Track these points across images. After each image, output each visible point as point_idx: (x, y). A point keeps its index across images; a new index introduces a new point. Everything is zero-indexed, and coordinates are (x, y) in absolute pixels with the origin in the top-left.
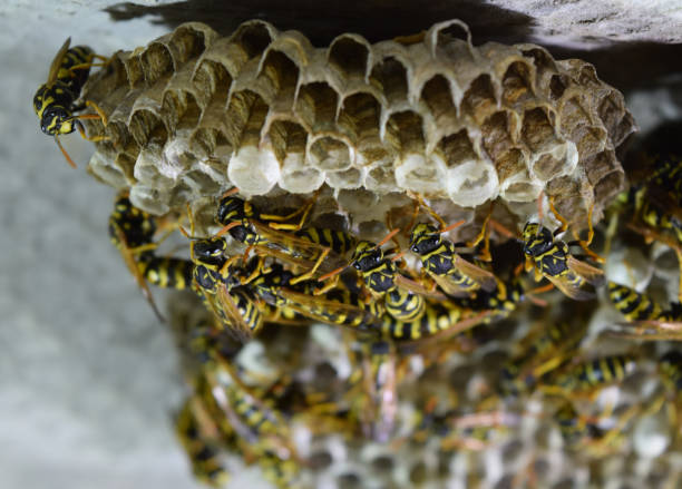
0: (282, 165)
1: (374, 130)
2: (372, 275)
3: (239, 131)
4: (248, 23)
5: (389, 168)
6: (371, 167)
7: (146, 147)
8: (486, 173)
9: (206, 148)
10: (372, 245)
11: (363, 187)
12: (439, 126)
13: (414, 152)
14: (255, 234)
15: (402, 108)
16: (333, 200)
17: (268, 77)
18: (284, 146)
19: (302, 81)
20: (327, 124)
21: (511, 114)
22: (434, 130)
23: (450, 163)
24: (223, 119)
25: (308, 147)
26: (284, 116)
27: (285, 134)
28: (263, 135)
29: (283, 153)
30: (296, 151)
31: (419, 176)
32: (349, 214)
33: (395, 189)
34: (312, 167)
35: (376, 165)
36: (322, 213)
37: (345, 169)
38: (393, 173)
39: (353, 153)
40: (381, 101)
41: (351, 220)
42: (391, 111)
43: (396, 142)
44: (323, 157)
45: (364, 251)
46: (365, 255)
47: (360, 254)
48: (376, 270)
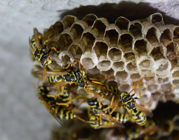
0: (98, 59)
1: (130, 48)
2: (128, 103)
3: (85, 48)
4: (89, 15)
5: (134, 63)
6: (128, 63)
7: (52, 55)
8: (167, 62)
9: (73, 54)
10: (127, 93)
11: (125, 71)
12: (153, 45)
13: (143, 55)
14: (88, 85)
15: (140, 39)
16: (114, 76)
17: (95, 30)
18: (99, 54)
19: (106, 30)
20: (114, 45)
21: (176, 45)
22: (150, 47)
23: (155, 60)
24: (79, 43)
25: (108, 52)
26: (100, 41)
27: (99, 50)
28: (93, 48)
29: (99, 55)
30: (103, 55)
31: (144, 66)
32: (119, 82)
33: (135, 72)
34: (108, 60)
35: (129, 62)
36: (110, 80)
37: (120, 61)
38: (135, 64)
39: (123, 54)
40: (133, 37)
41: (119, 84)
42: (136, 40)
43: (137, 52)
44: (112, 58)
45: (124, 95)
46: (125, 97)
47: (123, 97)
48: (129, 101)
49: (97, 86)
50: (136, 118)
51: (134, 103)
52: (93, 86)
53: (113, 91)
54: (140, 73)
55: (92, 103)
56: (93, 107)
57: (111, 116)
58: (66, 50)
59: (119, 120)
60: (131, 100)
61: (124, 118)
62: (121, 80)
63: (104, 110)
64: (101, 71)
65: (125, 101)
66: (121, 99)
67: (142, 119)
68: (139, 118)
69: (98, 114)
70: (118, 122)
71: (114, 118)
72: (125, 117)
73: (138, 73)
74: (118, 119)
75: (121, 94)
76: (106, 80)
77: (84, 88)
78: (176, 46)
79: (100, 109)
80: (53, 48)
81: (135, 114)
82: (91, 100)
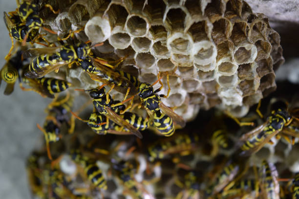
0: (112, 29)
1: (160, 19)
2: (148, 100)
3: (94, 11)
5: (164, 42)
6: (156, 41)
8: (212, 47)
9: (76, 19)
10: (148, 85)
11: (150, 53)
12: (192, 18)
13: (178, 32)
14: (93, 66)
15: (176, 7)
16: (134, 60)
18: (115, 22)
20: (138, 11)
22: (190, 20)
23: (195, 41)
24: (88, 2)
25: (127, 21)
26: (117, 3)
27: (116, 18)
28: (105, 12)
29: (114, 24)
30: (120, 25)
31: (178, 49)
32: (140, 69)
33: (165, 57)
34: (126, 33)
35: (158, 40)
36: (127, 65)
37: (143, 36)
38: (165, 44)
39: (148, 26)
40: (167, 3)
41: (140, 72)
42: (170, 8)
43: (170, 27)
44: (133, 31)
45: (145, 88)
46: (145, 90)
47: (142, 90)
48: (150, 98)
49: (107, 71)
50: (160, 124)
51: (157, 102)
52: (100, 69)
53: (129, 80)
54: (173, 58)
55: (96, 95)
56: (96, 100)
57: (123, 117)
58: (67, 11)
59: (135, 126)
60: (154, 96)
61: (142, 123)
62: (144, 66)
63: (113, 106)
64: (116, 49)
65: (144, 96)
66: (139, 93)
67: (168, 126)
68: (163, 125)
69: (104, 113)
70: (133, 127)
71: (127, 121)
72: (145, 123)
73: (169, 59)
74: (132, 123)
75: (140, 85)
76: (122, 64)
77: (88, 70)
78: (229, 26)
79: (106, 105)
80: (48, 6)
81: (158, 119)
82: (95, 90)
